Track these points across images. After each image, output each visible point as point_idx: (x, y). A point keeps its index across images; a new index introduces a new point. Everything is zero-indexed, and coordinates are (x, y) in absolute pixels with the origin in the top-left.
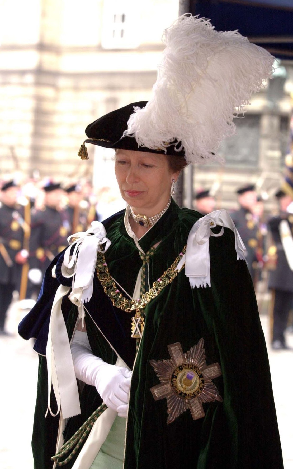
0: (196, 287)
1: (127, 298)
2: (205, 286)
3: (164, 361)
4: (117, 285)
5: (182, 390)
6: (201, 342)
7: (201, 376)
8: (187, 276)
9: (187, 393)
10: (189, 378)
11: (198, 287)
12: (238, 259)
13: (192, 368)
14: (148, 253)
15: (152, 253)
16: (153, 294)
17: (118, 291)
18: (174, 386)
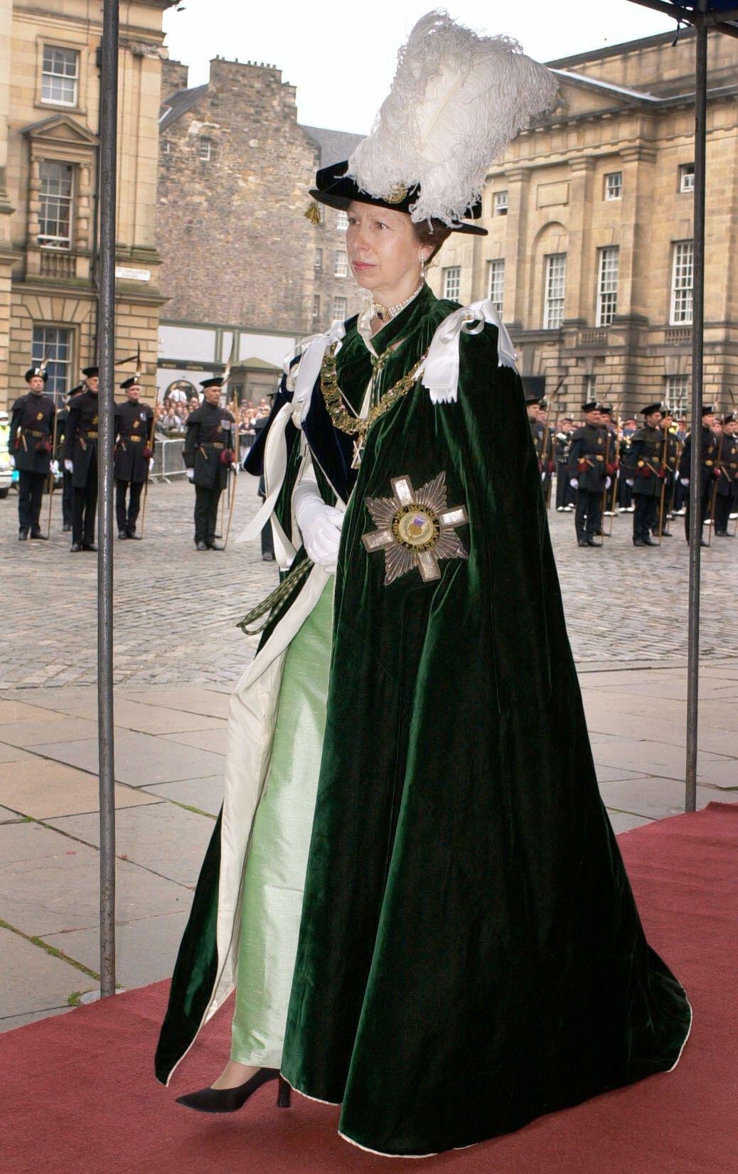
0: (437, 402)
1: (352, 416)
2: (449, 401)
3: (385, 500)
4: (343, 399)
5: (406, 539)
6: (442, 477)
7: (436, 522)
8: (426, 387)
9: (414, 543)
10: (418, 524)
11: (440, 402)
12: (500, 365)
13: (422, 511)
14: (382, 356)
15: (387, 357)
16: (380, 410)
17: (343, 407)
18: (396, 534)
